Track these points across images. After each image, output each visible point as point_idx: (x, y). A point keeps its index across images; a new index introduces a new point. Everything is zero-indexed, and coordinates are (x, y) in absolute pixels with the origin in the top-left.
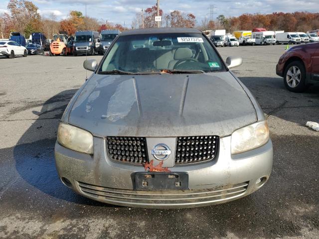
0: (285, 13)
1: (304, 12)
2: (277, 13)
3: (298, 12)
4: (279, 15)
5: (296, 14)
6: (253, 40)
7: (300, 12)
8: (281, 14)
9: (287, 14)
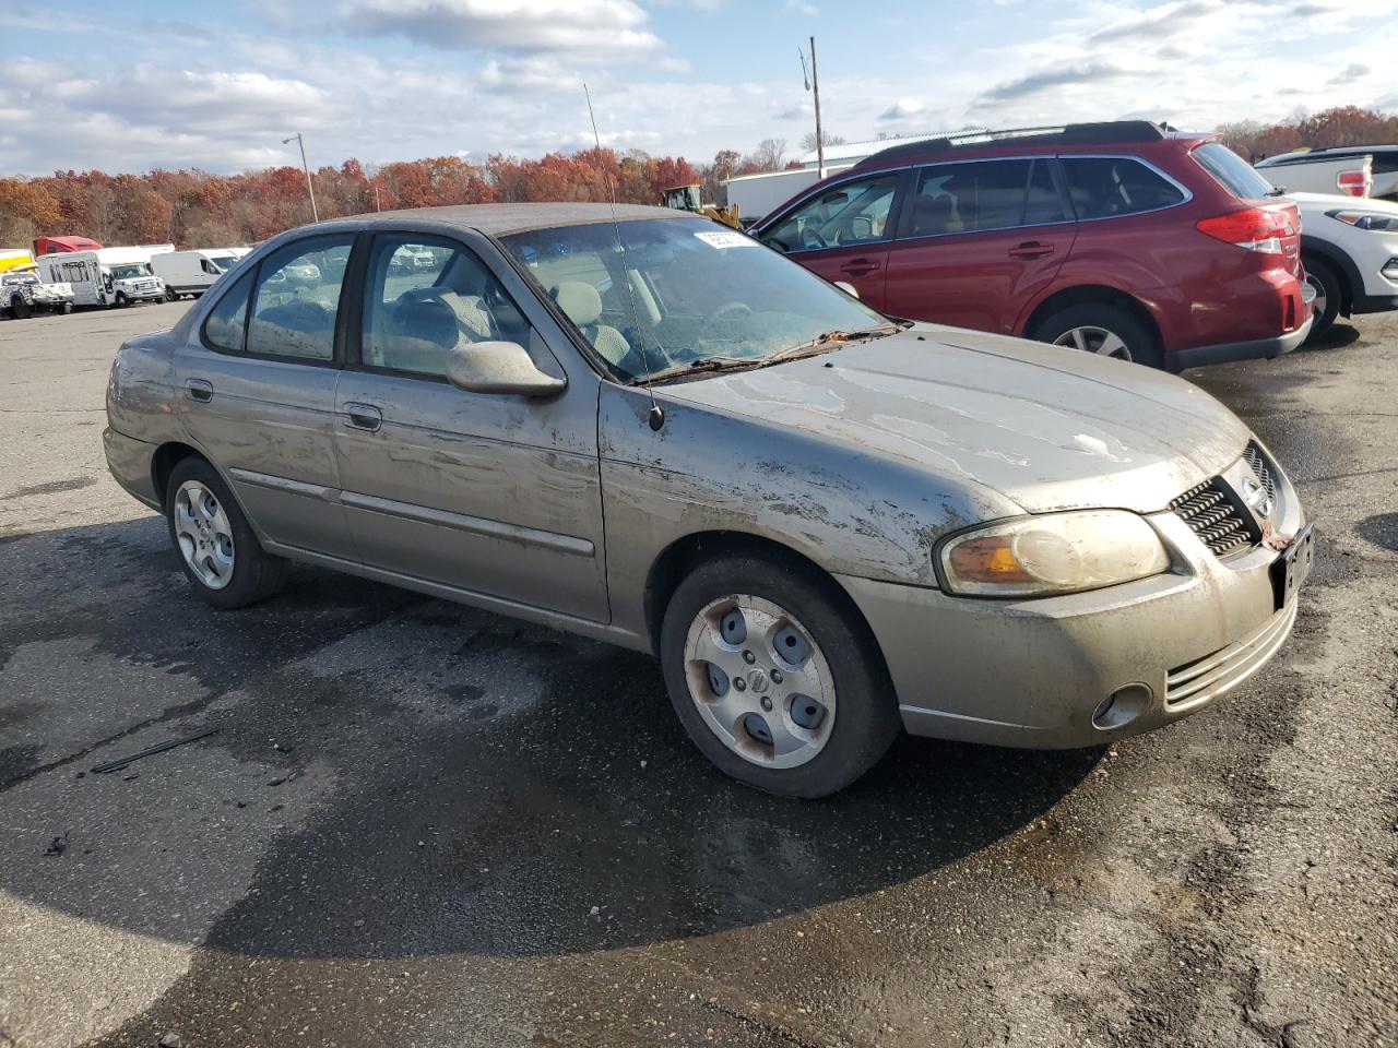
0: (113, 174)
1: (189, 171)
2: (78, 174)
3: (166, 170)
4: (86, 181)
5: (158, 180)
6: (63, 290)
7: (174, 171)
8: (96, 177)
9: (121, 179)
